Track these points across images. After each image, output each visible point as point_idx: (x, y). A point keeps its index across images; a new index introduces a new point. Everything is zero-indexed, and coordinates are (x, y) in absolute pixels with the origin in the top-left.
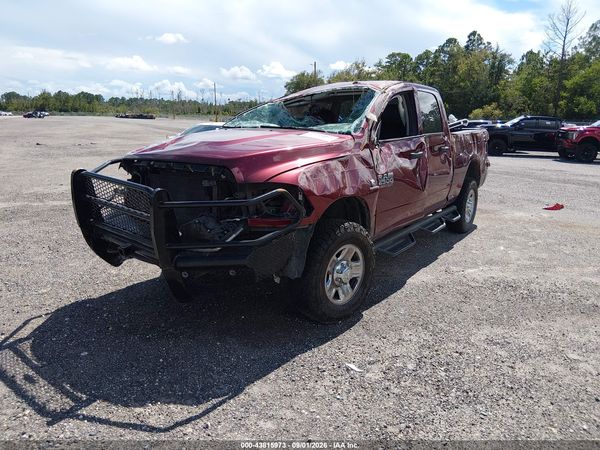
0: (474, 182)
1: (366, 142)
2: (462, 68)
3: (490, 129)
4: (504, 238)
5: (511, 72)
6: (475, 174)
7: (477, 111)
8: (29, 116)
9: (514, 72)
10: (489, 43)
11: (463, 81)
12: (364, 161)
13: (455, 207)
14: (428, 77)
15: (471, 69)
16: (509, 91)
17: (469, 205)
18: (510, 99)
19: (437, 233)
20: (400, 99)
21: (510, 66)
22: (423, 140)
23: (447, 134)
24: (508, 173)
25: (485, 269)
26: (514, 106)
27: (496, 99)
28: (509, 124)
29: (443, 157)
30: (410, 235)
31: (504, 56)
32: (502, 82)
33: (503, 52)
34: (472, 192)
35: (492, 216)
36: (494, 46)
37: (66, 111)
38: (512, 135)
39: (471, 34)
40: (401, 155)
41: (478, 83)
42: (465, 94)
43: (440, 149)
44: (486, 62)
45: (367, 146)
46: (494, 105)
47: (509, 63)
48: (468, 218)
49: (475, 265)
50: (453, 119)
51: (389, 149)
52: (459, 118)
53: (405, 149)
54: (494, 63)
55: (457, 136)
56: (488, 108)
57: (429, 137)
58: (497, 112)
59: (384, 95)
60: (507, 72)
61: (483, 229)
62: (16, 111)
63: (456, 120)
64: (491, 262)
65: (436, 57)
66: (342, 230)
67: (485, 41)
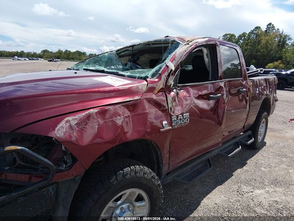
0: (265, 113)
1: (161, 86)
2: (263, 41)
3: (277, 75)
4: (285, 156)
5: (290, 44)
6: (267, 107)
7: (270, 65)
8: (50, 61)
9: (292, 44)
10: (278, 29)
11: (263, 48)
12: (157, 105)
13: (250, 132)
14: (244, 46)
15: (267, 42)
16: (287, 55)
17: (261, 130)
18: (288, 59)
19: (233, 156)
20: (205, 51)
21: (290, 41)
22: (222, 85)
23: (245, 79)
24: (288, 101)
25: (271, 190)
26: (291, 63)
27: (280, 58)
28: (289, 72)
29: (241, 96)
30: (209, 159)
31: (286, 36)
32: (284, 50)
33: (286, 34)
34: (264, 120)
35: (278, 134)
36: (281, 31)
37: (69, 59)
38: (290, 79)
39: (269, 24)
40: (200, 97)
41: (271, 50)
42: (264, 56)
43: (239, 91)
44: (276, 39)
45: (162, 90)
46: (279, 61)
47: (289, 40)
48: (260, 138)
49: (262, 185)
50: (253, 68)
51: (188, 92)
52: (257, 67)
53: (204, 92)
54: (280, 40)
55: (253, 81)
56: (276, 63)
57: (230, 81)
58: (281, 65)
59: (187, 46)
60: (287, 45)
61: (271, 146)
62: (46, 58)
63: (255, 69)
64: (275, 183)
65: (249, 35)
66: (120, 178)
67: (276, 28)
